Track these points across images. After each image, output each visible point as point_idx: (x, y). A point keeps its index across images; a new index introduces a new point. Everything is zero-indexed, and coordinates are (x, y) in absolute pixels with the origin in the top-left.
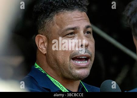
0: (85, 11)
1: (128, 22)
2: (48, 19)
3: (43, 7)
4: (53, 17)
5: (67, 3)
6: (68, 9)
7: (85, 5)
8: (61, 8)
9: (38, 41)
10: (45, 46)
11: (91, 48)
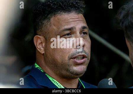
0: (81, 13)
1: (121, 25)
2: (46, 20)
3: (41, 8)
4: (51, 19)
5: (65, 6)
6: (65, 11)
7: (82, 7)
8: (58, 10)
9: (36, 41)
10: (43, 46)
11: (87, 48)
